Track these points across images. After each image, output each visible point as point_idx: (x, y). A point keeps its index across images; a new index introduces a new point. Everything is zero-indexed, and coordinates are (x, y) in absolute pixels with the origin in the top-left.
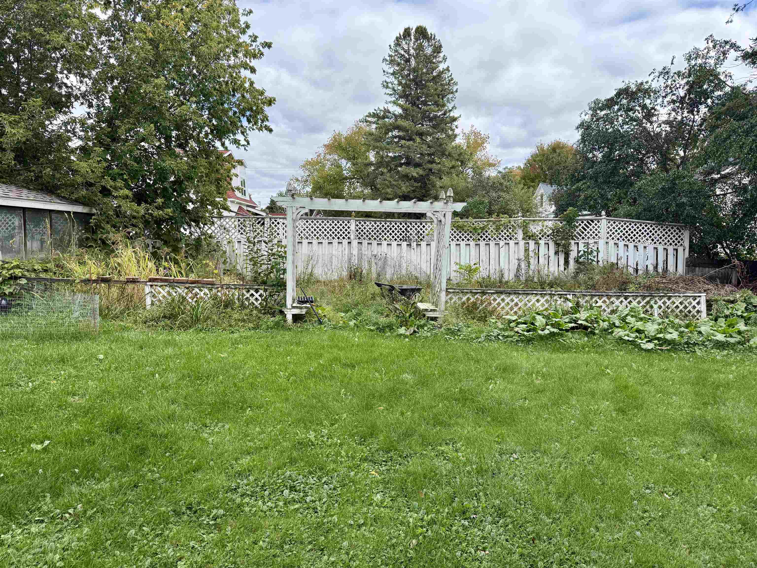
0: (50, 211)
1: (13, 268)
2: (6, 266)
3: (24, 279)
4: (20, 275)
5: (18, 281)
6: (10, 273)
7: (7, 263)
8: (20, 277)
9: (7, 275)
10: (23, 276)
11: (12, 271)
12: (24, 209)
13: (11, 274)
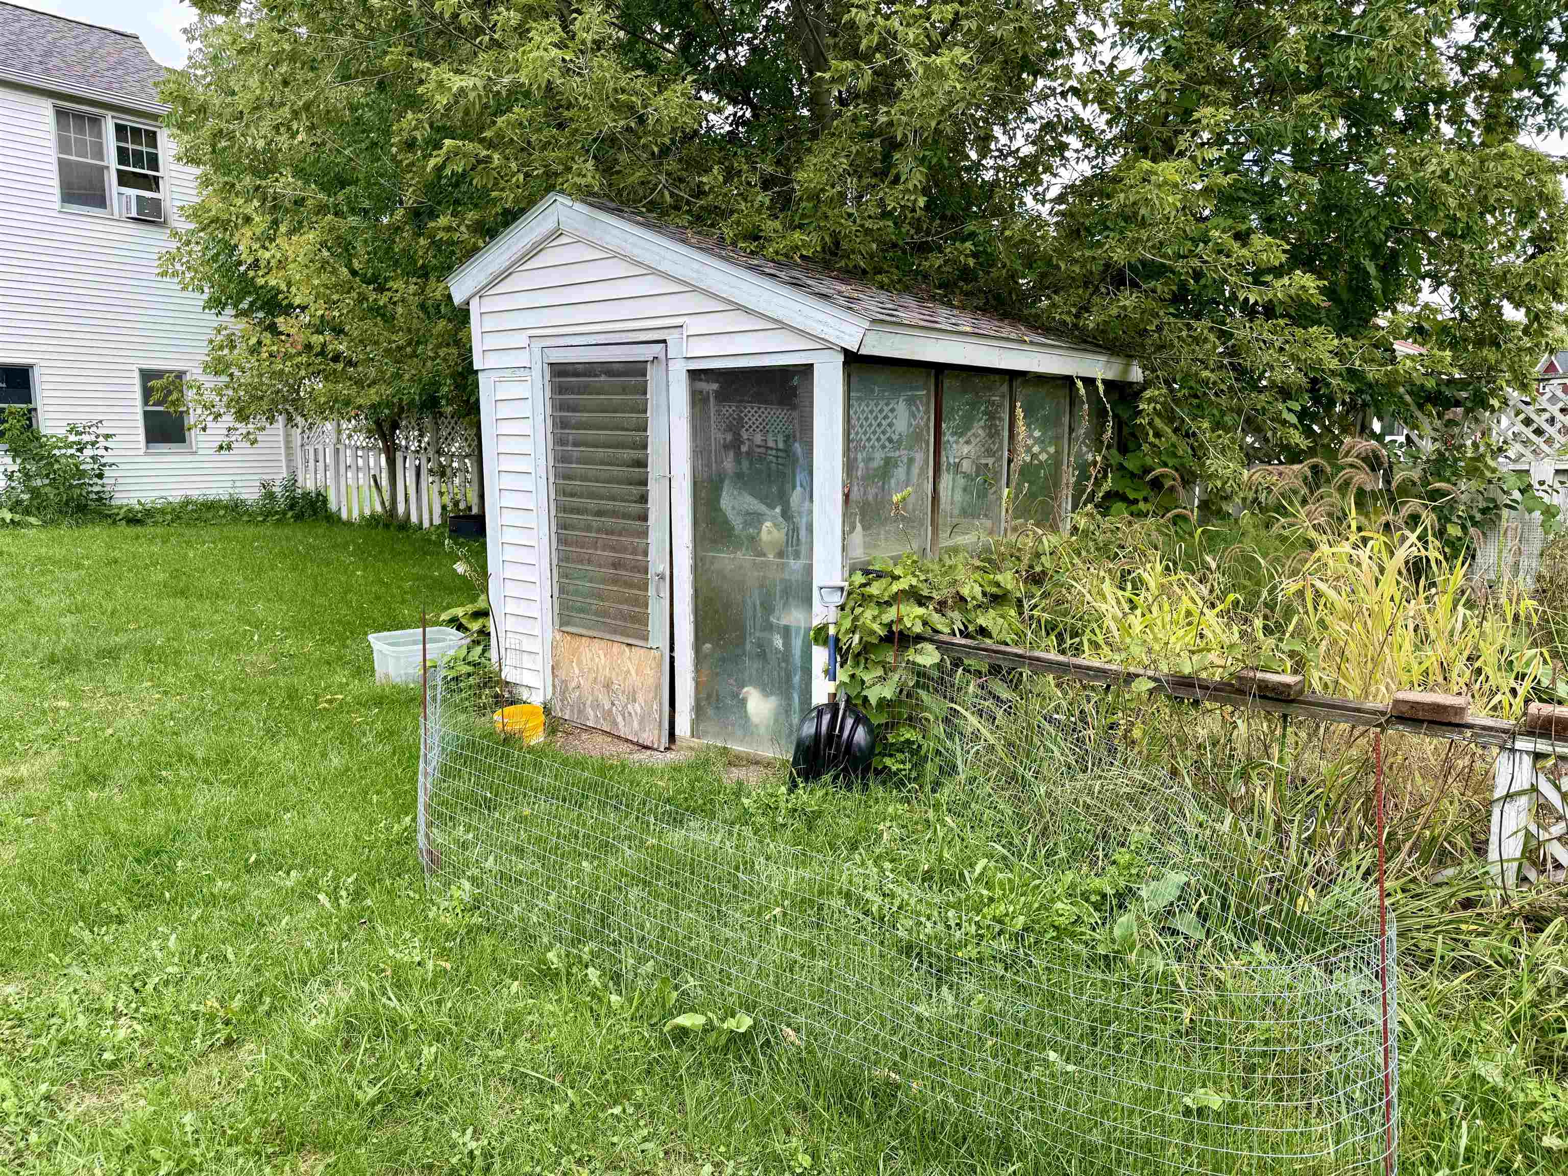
0: (1013, 376)
1: (896, 598)
2: (875, 589)
3: (929, 647)
4: (918, 629)
5: (911, 655)
6: (887, 617)
7: (880, 575)
8: (919, 638)
9: (876, 627)
10: (930, 636)
11: (891, 614)
12: (939, 370)
13: (889, 625)
